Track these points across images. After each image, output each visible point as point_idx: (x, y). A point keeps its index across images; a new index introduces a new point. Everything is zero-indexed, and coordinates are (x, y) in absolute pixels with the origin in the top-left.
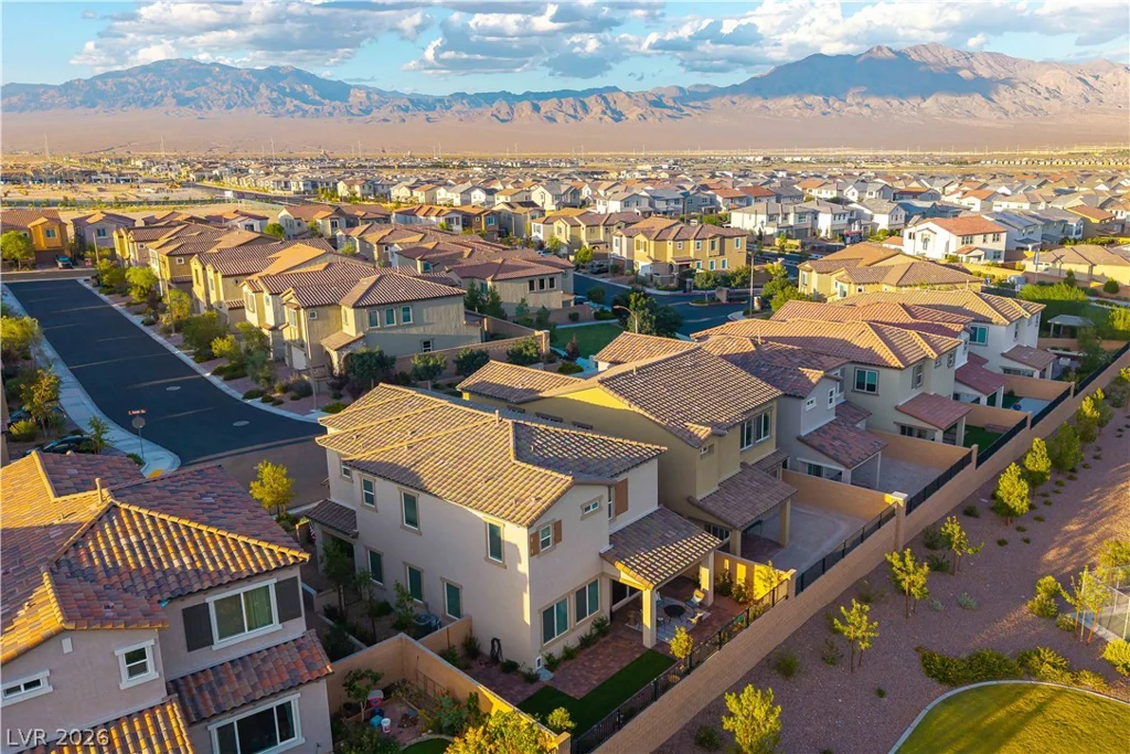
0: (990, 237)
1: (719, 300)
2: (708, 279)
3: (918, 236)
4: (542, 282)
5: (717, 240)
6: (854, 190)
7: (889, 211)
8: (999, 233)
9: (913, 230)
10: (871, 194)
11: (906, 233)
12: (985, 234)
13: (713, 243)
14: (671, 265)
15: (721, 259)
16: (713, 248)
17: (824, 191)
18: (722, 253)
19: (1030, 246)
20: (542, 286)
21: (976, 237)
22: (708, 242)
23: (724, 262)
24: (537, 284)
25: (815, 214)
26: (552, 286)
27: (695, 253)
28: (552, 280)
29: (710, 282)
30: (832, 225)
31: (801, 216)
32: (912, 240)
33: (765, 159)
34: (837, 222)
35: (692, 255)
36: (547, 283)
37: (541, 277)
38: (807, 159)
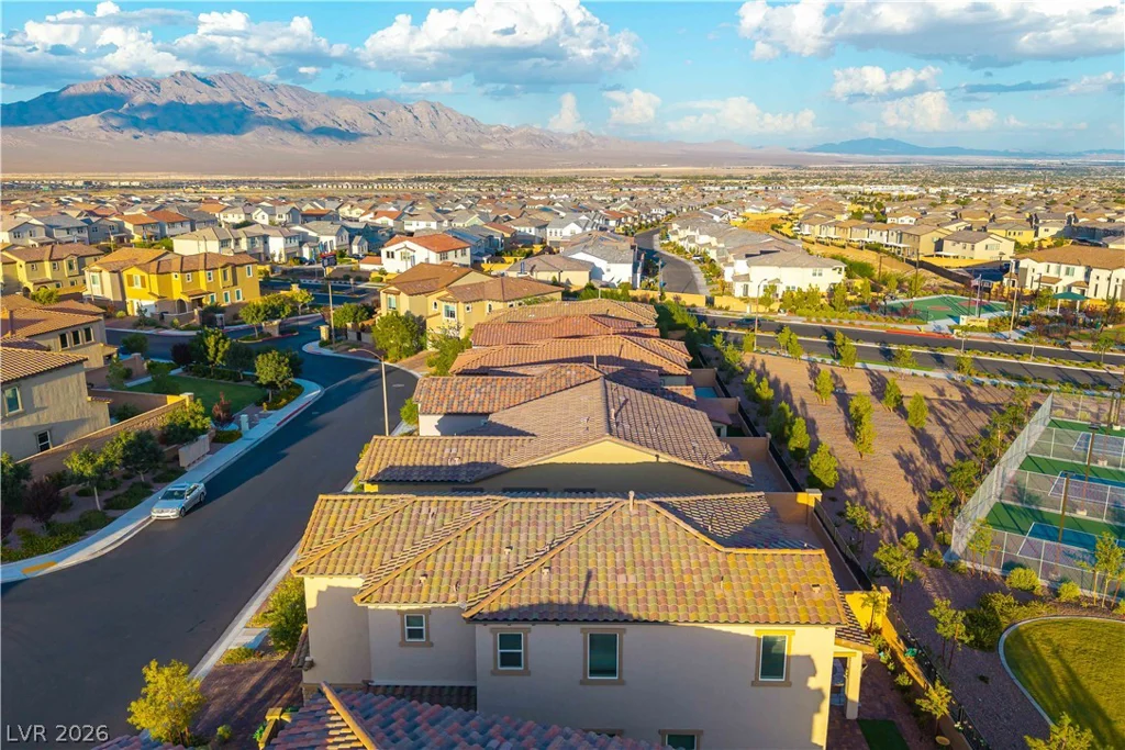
0: (459, 252)
1: (269, 334)
2: (259, 311)
3: (397, 255)
4: (76, 335)
5: (229, 271)
6: (263, 213)
7: (335, 232)
8: (465, 248)
9: (391, 249)
10: (280, 216)
11: (384, 252)
12: (456, 250)
13: (225, 272)
14: (181, 301)
15: (235, 289)
16: (225, 278)
17: (230, 216)
18: (235, 283)
19: (485, 259)
20: (76, 340)
21: (450, 253)
22: (220, 271)
23: (238, 292)
24: (70, 337)
25: (265, 238)
26: (89, 338)
27: (208, 284)
28: (87, 331)
29: (260, 314)
30: (285, 249)
31: (252, 239)
32: (390, 260)
33: (86, 183)
34: (289, 245)
35: (203, 287)
36: (81, 335)
37: (74, 329)
38: (137, 184)
